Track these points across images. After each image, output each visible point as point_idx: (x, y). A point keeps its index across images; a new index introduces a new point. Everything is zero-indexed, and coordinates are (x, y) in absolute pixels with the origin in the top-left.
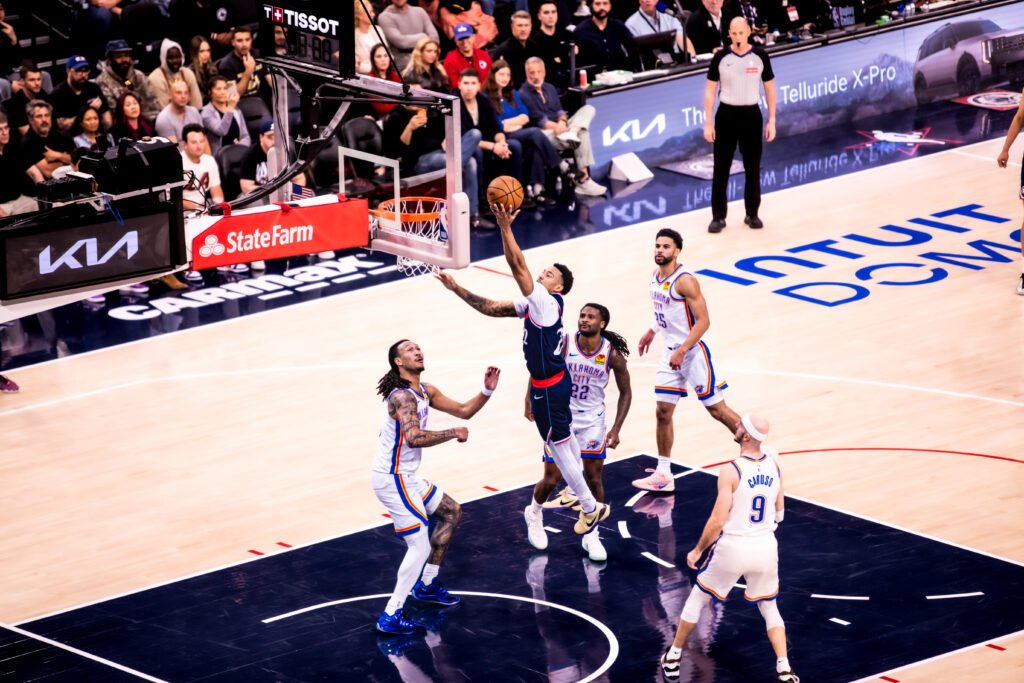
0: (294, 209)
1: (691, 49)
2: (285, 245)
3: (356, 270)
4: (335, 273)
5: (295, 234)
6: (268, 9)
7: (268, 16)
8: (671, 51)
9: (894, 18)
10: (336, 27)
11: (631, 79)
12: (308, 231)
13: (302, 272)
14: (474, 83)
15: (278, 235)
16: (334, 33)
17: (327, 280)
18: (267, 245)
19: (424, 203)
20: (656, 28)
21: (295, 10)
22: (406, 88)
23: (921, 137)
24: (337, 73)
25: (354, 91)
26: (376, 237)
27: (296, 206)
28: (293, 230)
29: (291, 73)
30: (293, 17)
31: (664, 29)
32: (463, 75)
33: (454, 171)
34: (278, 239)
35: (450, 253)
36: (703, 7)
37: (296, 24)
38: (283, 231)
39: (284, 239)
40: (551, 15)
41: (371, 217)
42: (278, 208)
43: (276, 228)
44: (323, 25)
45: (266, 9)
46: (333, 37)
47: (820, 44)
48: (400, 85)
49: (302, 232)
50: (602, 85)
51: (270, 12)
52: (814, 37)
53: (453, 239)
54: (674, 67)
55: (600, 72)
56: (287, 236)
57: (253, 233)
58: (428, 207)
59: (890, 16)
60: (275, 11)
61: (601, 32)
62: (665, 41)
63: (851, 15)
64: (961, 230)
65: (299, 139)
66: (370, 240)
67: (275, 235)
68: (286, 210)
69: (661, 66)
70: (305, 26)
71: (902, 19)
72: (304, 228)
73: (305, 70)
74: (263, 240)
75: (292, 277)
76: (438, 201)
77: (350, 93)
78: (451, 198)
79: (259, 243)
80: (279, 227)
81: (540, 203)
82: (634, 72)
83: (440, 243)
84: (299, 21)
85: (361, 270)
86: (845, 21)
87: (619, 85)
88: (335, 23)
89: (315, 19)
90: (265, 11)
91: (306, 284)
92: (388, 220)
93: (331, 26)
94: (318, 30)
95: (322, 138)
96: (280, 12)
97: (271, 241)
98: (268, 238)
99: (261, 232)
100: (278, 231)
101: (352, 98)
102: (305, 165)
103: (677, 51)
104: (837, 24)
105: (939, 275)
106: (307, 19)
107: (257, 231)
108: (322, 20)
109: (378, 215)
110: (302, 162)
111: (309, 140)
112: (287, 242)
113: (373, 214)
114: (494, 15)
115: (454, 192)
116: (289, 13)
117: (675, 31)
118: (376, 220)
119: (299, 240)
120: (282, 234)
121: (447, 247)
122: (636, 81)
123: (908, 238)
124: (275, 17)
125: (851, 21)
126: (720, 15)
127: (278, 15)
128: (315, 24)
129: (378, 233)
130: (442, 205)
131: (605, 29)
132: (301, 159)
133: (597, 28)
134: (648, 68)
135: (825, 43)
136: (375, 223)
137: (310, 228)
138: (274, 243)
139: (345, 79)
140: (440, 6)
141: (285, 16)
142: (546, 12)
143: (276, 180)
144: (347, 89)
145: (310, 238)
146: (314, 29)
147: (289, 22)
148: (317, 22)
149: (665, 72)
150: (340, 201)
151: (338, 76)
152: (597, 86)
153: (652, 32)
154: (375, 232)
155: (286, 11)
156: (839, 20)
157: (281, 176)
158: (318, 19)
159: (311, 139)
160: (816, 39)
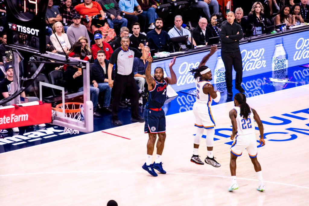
0: (20, 108)
1: (194, 43)
2: (16, 122)
3: (53, 133)
4: (44, 134)
5: (21, 118)
6: (10, 25)
7: (10, 28)
8: (186, 44)
9: (278, 32)
10: (38, 32)
11: (169, 55)
12: (26, 117)
13: (31, 134)
14: (102, 56)
15: (13, 118)
16: (37, 35)
17: (41, 137)
18: (9, 122)
19: (75, 105)
20: (181, 34)
21: (21, 25)
22: (67, 58)
23: (289, 81)
24: (39, 51)
25: (46, 59)
26: (55, 119)
27: (21, 106)
28: (20, 116)
29: (19, 51)
30: (20, 28)
31: (184, 35)
32: (98, 53)
33: (87, 92)
34: (13, 120)
35: (85, 126)
36: (199, 26)
37: (22, 31)
38: (15, 116)
39: (16, 120)
40: (137, 30)
41: (52, 111)
42: (14, 107)
43: (12, 115)
44: (33, 32)
45: (9, 25)
46: (37, 36)
47: (247, 42)
48: (65, 56)
49: (23, 117)
50: (157, 58)
51: (11, 26)
52: (245, 39)
53: (86, 121)
54: (187, 50)
55: (156, 52)
56: (17, 118)
57: (3, 117)
58: (77, 107)
59: (276, 31)
60: (13, 26)
61: (158, 35)
62: (183, 40)
63: (260, 30)
64: (303, 119)
65: (23, 78)
66: (52, 120)
67: (12, 118)
68: (17, 108)
69: (182, 50)
70: (25, 32)
71: (281, 32)
72: (24, 115)
73: (25, 50)
74: (7, 120)
75: (27, 136)
76: (81, 104)
77: (44, 60)
78: (85, 103)
79: (5, 121)
80: (14, 115)
81: (129, 105)
82: (170, 52)
83: (81, 122)
84: (23, 30)
85: (55, 133)
86: (258, 33)
87: (164, 58)
88: (37, 31)
89: (29, 29)
90: (9, 26)
91: (32, 139)
92: (60, 112)
93: (36, 32)
94: (31, 34)
95: (32, 78)
96: (15, 26)
97: (10, 121)
98: (9, 119)
99: (6, 117)
100: (14, 116)
101: (45, 61)
102: (25, 89)
103: (189, 44)
104: (254, 34)
105: (294, 137)
106: (26, 29)
107: (4, 116)
108: (32, 29)
109: (55, 110)
110: (24, 88)
111: (27, 79)
112: (17, 121)
113: (54, 110)
114: (114, 28)
115: (87, 101)
116: (19, 26)
117: (188, 35)
118: (55, 112)
119: (22, 120)
120: (15, 118)
121: (84, 123)
122: (171, 56)
123: (282, 122)
124: (13, 28)
125: (261, 32)
126: (206, 29)
127: (14, 27)
128: (29, 31)
129: (56, 117)
130: (82, 106)
131: (160, 34)
132: (23, 87)
133: (157, 33)
134: (176, 51)
135: (249, 41)
136: (54, 113)
137: (27, 115)
138: (12, 122)
139: (42, 54)
140: (92, 25)
141: (17, 28)
142: (135, 29)
143: (13, 95)
144: (43, 58)
145: (27, 119)
146: (29, 33)
147: (19, 30)
148: (30, 30)
149: (183, 52)
150: (40, 104)
151: (38, 52)
152: (155, 58)
153: (180, 36)
154: (54, 117)
155: (18, 26)
156: (255, 32)
157: (15, 93)
158: (31, 29)
159: (28, 78)
160: (246, 40)
